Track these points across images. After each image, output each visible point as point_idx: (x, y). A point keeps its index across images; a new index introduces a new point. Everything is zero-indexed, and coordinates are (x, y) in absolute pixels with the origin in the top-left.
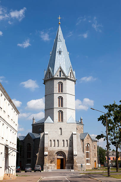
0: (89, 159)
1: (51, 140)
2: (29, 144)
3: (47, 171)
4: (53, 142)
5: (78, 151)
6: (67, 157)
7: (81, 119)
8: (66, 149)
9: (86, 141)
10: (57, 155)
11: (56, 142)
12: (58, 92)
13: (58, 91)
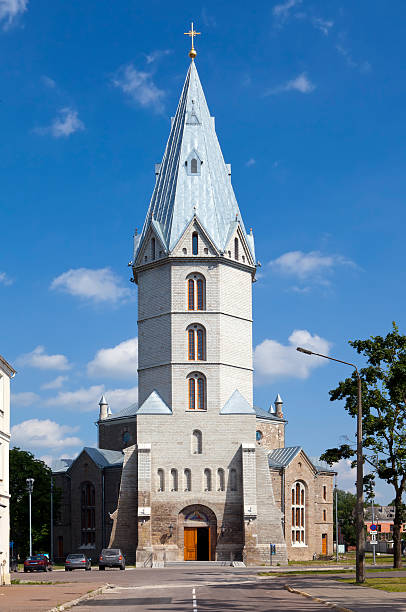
0: (301, 529)
1: (160, 471)
2: (89, 485)
3: (148, 565)
4: (169, 477)
5: (260, 504)
6: (219, 524)
7: (277, 404)
8: (216, 499)
9: (291, 472)
10: (184, 516)
11: (182, 477)
12: (186, 308)
13: (187, 306)
